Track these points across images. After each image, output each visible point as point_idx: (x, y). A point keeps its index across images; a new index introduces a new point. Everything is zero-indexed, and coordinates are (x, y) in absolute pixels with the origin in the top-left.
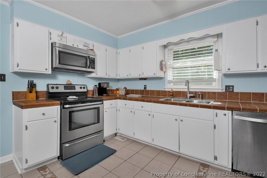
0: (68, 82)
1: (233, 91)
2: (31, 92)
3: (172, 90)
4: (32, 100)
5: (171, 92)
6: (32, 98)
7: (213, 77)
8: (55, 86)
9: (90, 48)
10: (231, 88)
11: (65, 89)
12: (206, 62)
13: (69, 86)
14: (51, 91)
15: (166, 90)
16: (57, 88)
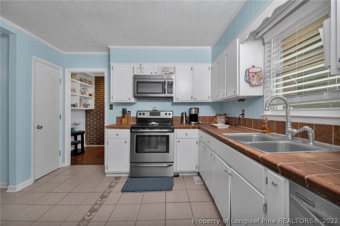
0: (154, 109)
2: (124, 118)
3: (266, 119)
4: (125, 123)
5: (264, 123)
6: (124, 122)
8: (142, 113)
9: (170, 72)
11: (150, 115)
13: (155, 112)
14: (139, 116)
16: (144, 114)
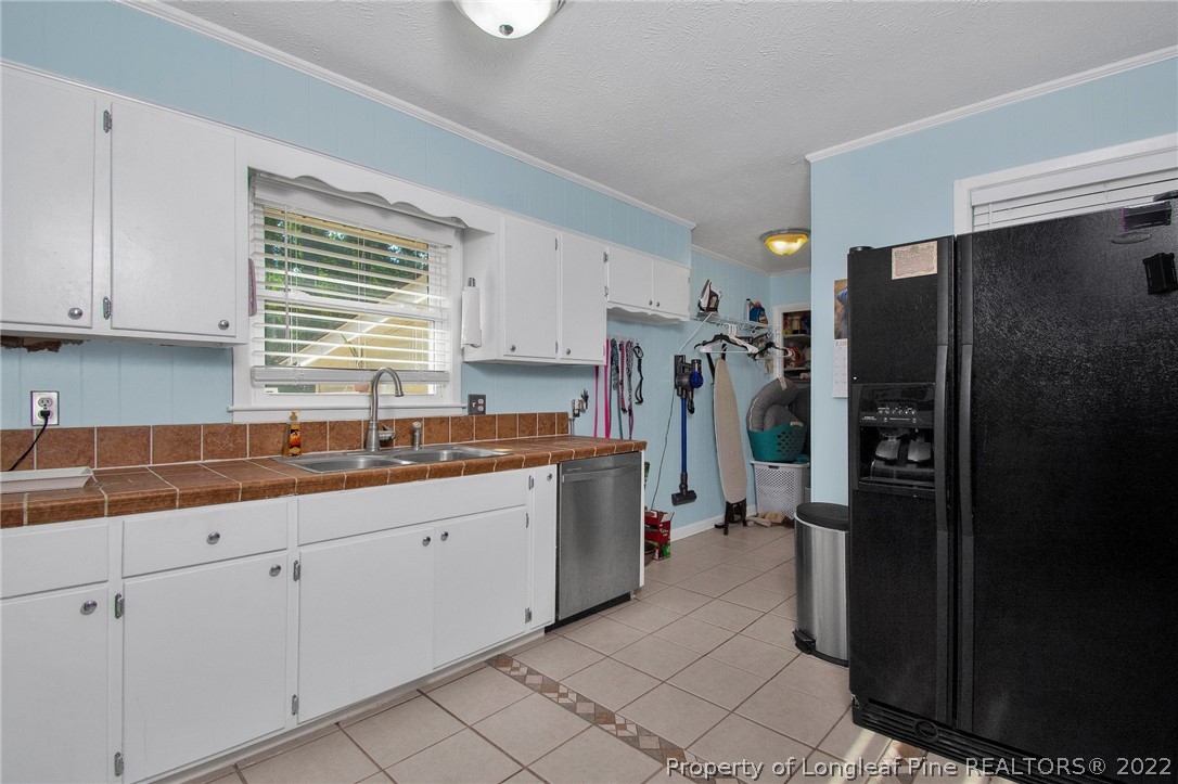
1: (484, 412)
3: (294, 417)
5: (292, 431)
7: (427, 365)
10: (481, 401)
12: (415, 309)
15: (239, 419)
